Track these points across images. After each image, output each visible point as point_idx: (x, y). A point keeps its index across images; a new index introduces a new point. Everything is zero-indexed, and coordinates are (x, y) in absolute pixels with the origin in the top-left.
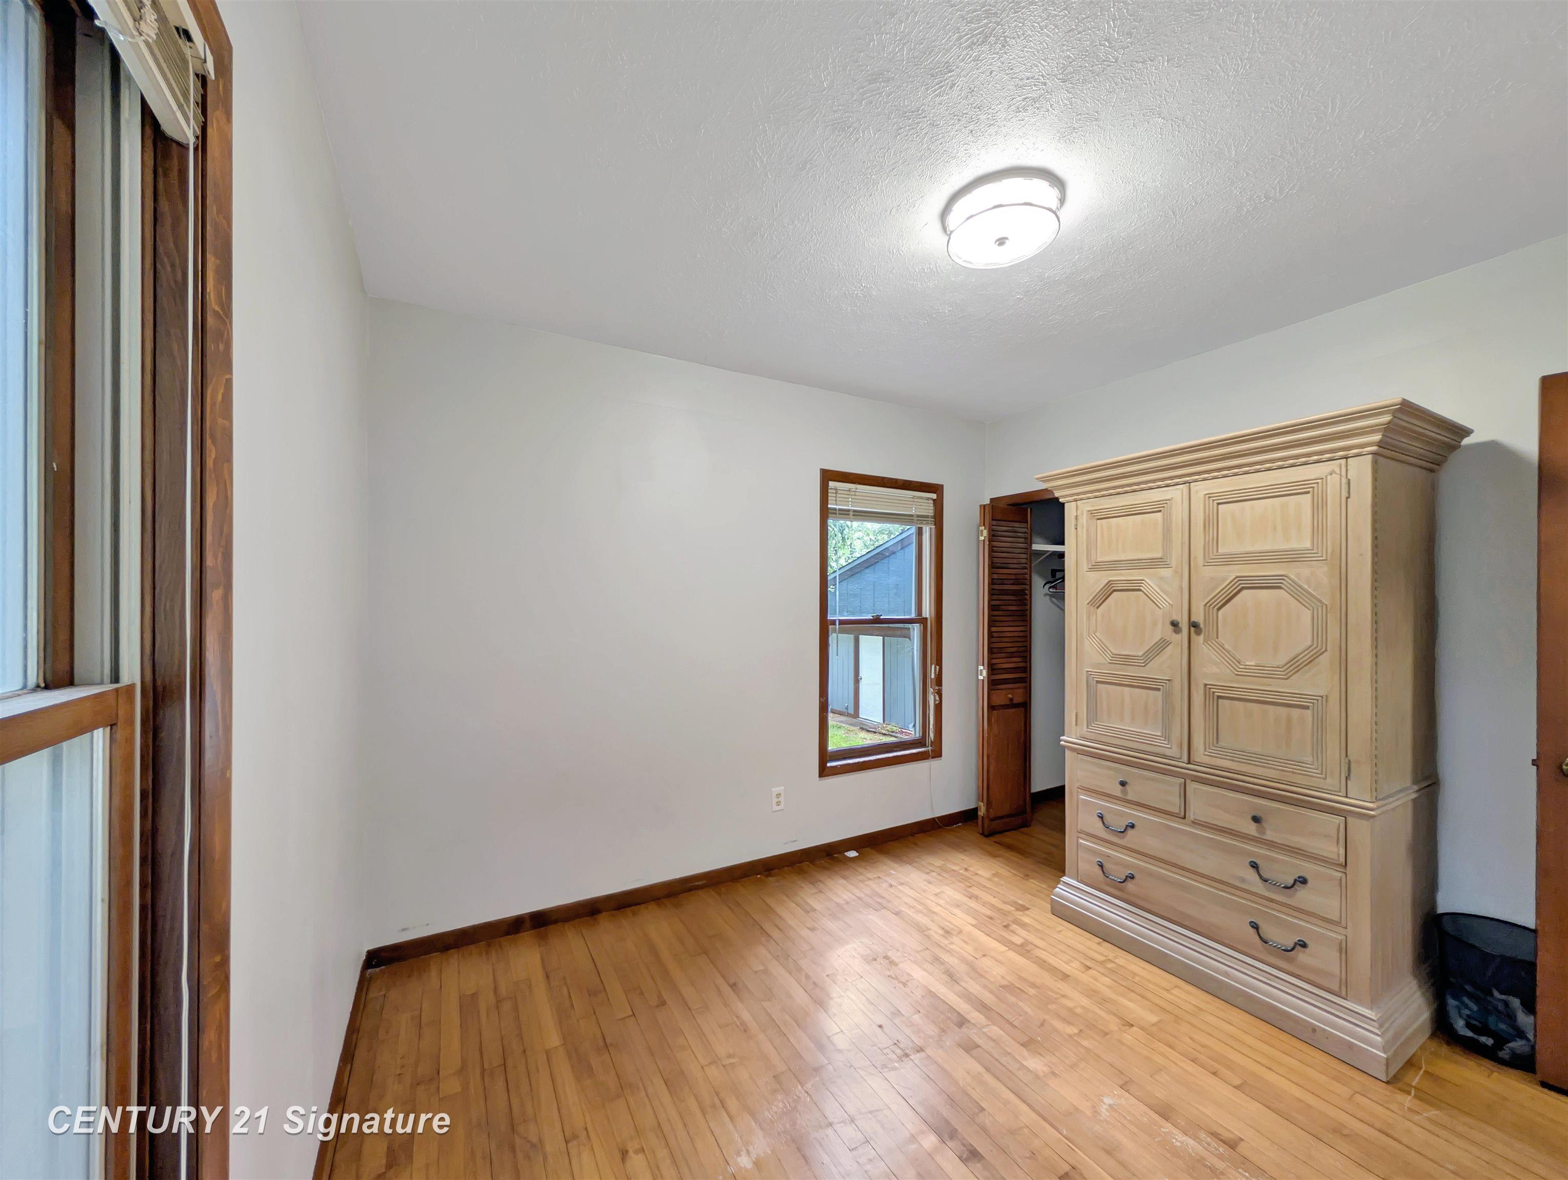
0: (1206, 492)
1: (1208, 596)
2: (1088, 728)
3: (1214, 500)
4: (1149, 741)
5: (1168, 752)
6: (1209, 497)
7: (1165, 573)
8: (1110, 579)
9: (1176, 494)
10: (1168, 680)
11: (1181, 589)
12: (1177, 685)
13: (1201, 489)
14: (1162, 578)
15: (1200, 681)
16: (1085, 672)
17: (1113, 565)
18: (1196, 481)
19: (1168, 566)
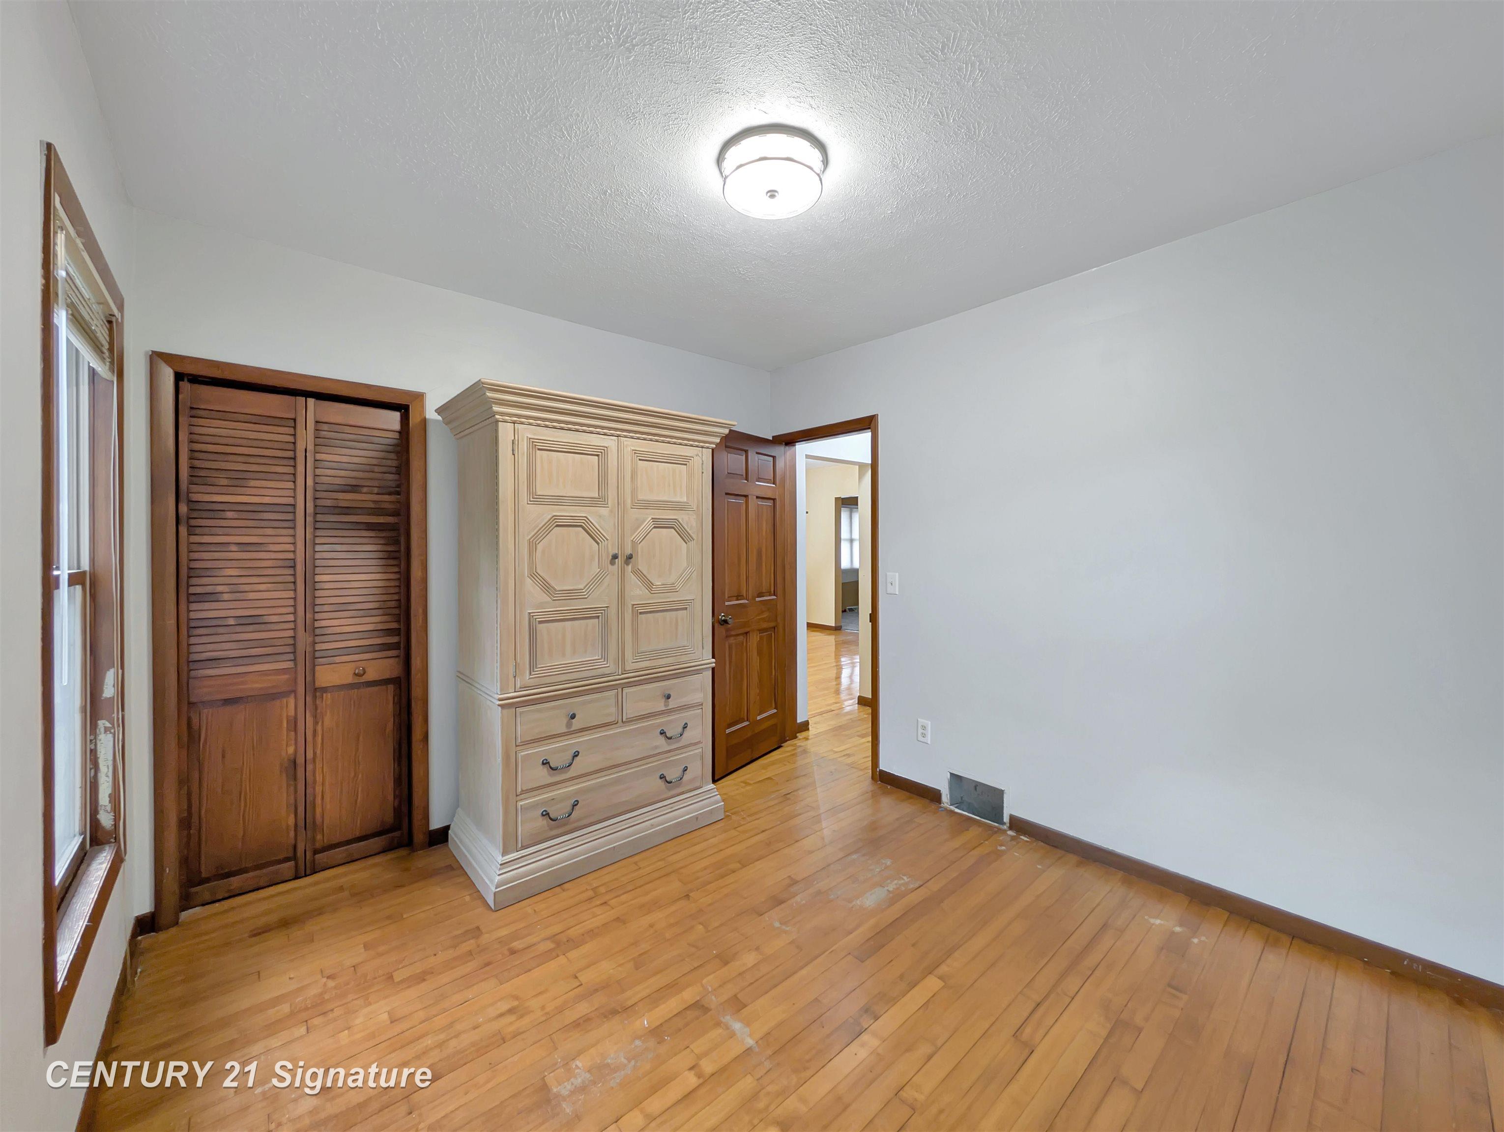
0: (634, 449)
1: (635, 533)
2: (530, 674)
3: (637, 456)
4: (590, 666)
5: (607, 671)
6: (635, 453)
7: (604, 511)
8: (555, 514)
9: (610, 442)
10: (607, 607)
11: (615, 524)
12: (613, 612)
13: (630, 445)
14: (600, 516)
15: (630, 603)
16: (527, 614)
17: (557, 501)
18: (625, 437)
19: (605, 506)
